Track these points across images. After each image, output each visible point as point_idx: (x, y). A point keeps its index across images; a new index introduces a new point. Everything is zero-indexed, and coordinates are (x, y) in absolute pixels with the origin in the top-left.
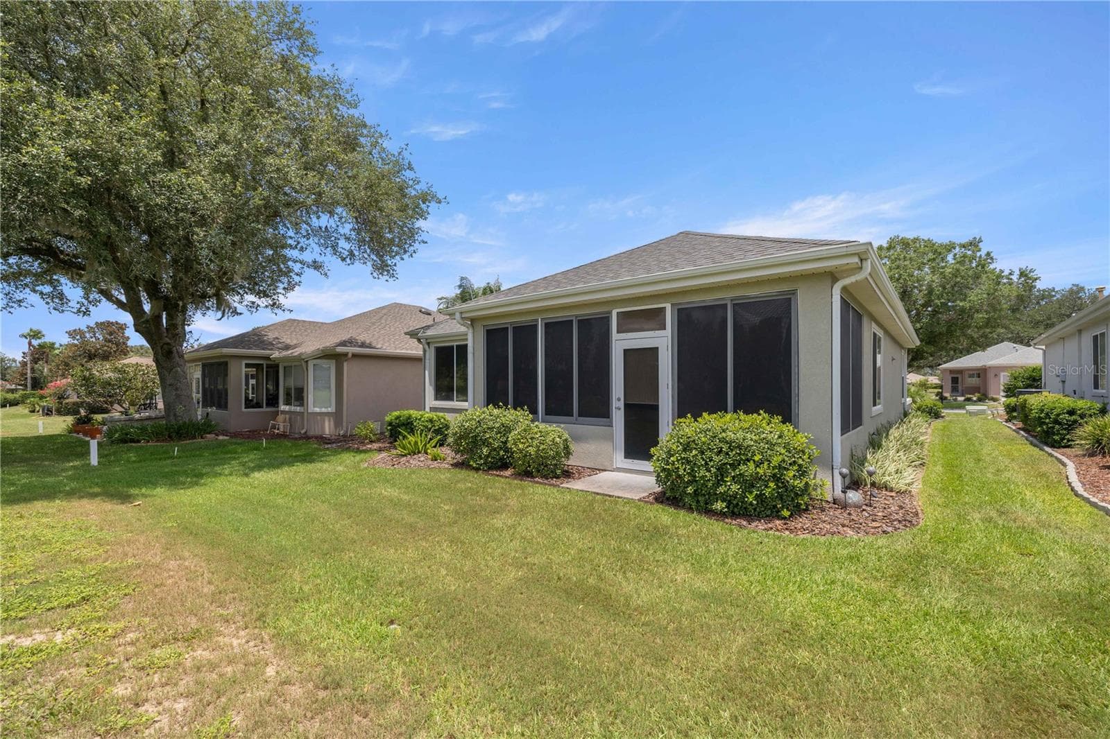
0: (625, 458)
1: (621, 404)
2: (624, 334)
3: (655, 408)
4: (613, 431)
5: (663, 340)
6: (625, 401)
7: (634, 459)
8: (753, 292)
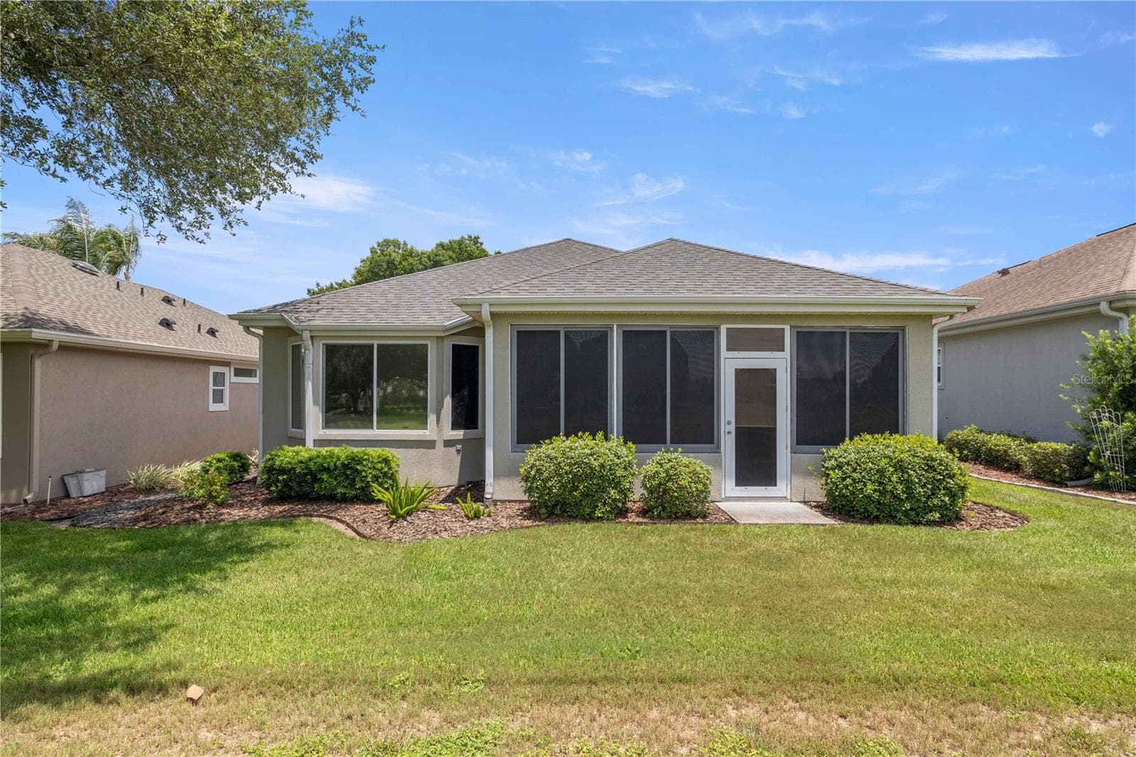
0: (736, 485)
1: (732, 428)
2: (736, 352)
3: (773, 431)
4: (721, 456)
5: (781, 363)
6: (736, 424)
7: (748, 486)
8: (871, 324)
